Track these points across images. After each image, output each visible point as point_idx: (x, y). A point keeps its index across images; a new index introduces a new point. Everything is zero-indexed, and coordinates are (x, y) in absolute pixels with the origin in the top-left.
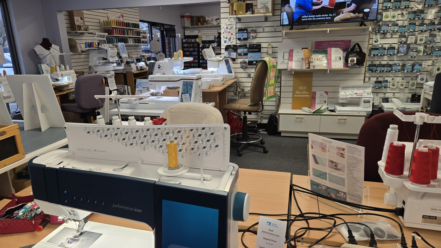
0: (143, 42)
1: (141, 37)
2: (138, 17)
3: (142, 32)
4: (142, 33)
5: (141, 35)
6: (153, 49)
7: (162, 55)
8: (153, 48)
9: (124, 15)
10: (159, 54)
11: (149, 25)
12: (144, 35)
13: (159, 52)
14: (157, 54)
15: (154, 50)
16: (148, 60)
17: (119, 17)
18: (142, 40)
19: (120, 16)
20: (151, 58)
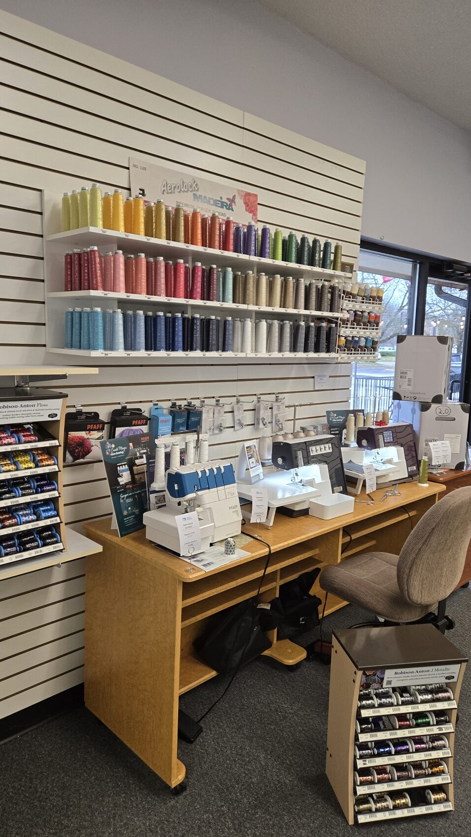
0: (352, 345)
1: (346, 316)
2: (356, 223)
3: (355, 292)
4: (354, 296)
5: (346, 304)
6: (410, 380)
7: (452, 416)
8: (410, 375)
9: (263, 197)
10: (434, 406)
11: (414, 268)
12: (366, 307)
13: (438, 399)
14: (425, 407)
15: (410, 388)
16: (364, 442)
17: (229, 205)
18: (345, 332)
19: (232, 201)
20: (381, 431)
